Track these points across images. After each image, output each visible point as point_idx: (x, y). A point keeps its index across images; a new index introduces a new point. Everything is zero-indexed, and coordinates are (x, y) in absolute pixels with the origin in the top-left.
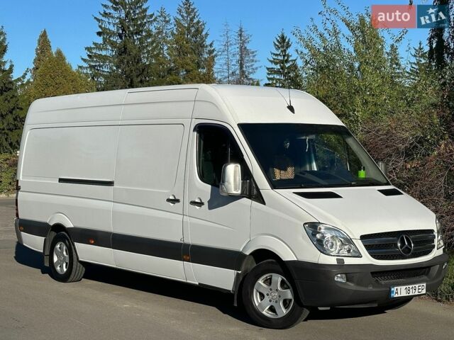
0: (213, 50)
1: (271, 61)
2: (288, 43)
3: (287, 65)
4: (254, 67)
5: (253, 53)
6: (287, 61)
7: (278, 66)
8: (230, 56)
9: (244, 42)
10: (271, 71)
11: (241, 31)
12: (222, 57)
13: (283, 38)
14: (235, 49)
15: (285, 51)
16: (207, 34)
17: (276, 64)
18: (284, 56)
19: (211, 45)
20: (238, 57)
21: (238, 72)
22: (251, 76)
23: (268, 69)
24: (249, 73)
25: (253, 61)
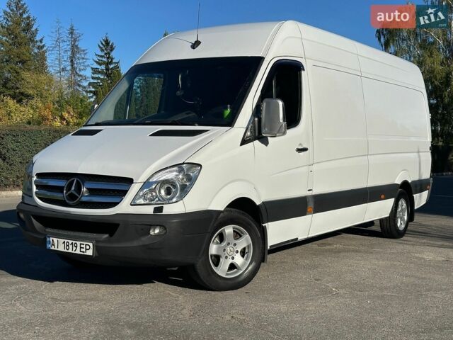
0: (44, 46)
1: (96, 62)
2: (112, 46)
3: (111, 67)
4: (86, 64)
5: (84, 51)
6: (111, 63)
7: (103, 67)
8: (62, 52)
9: (75, 40)
10: (95, 71)
11: (72, 29)
12: (53, 52)
13: (107, 42)
14: (66, 46)
15: (109, 54)
16: (37, 30)
17: (100, 64)
18: (108, 58)
19: (41, 41)
20: (69, 53)
21: (69, 68)
22: (81, 73)
23: (92, 69)
24: (80, 70)
25: (83, 58)
